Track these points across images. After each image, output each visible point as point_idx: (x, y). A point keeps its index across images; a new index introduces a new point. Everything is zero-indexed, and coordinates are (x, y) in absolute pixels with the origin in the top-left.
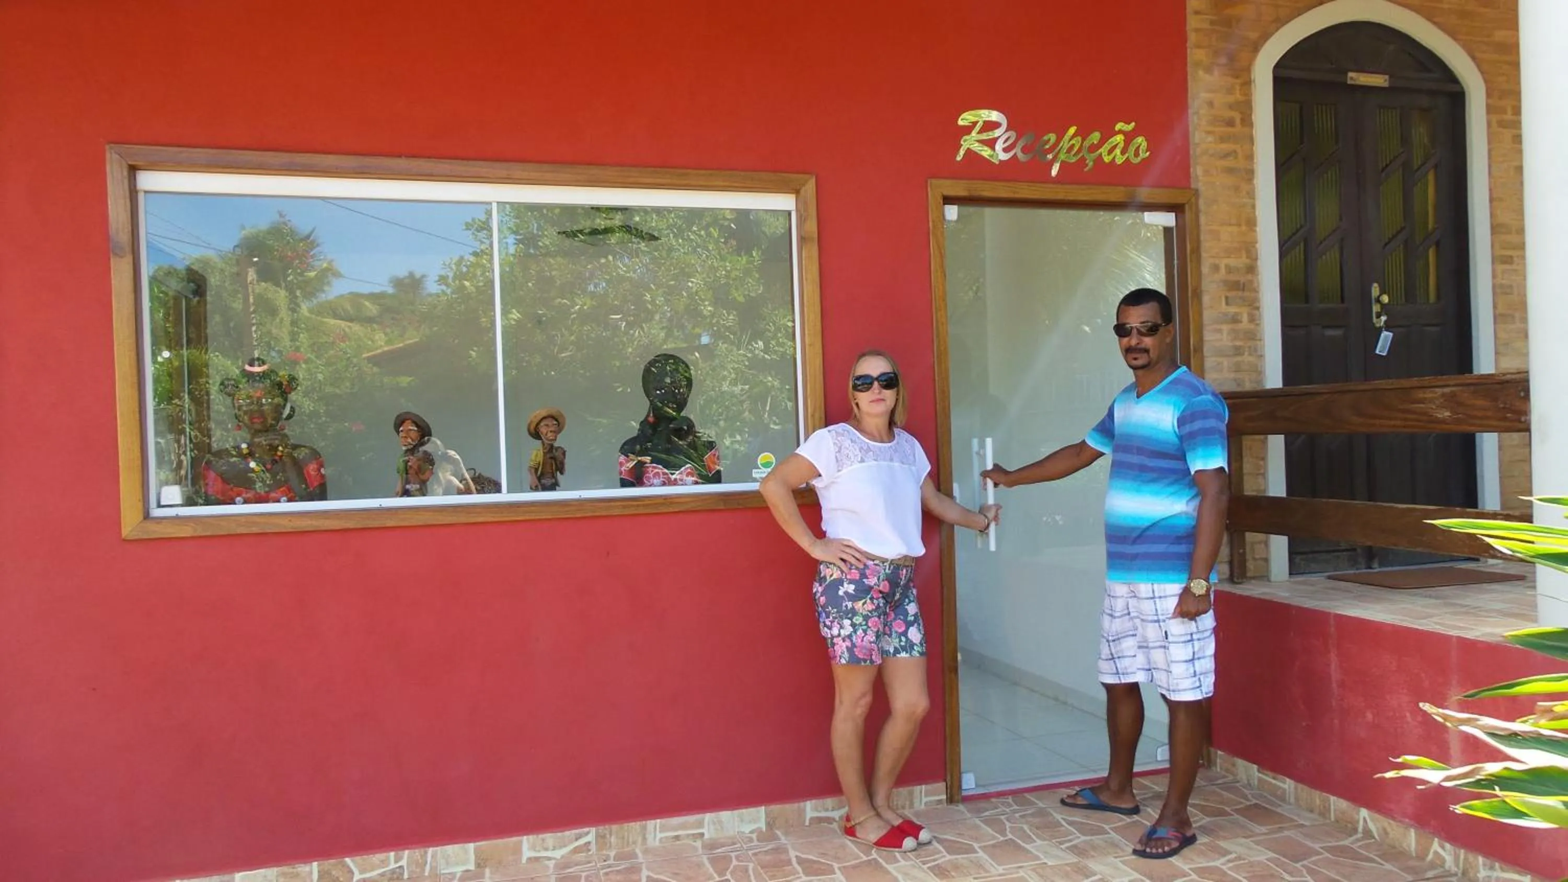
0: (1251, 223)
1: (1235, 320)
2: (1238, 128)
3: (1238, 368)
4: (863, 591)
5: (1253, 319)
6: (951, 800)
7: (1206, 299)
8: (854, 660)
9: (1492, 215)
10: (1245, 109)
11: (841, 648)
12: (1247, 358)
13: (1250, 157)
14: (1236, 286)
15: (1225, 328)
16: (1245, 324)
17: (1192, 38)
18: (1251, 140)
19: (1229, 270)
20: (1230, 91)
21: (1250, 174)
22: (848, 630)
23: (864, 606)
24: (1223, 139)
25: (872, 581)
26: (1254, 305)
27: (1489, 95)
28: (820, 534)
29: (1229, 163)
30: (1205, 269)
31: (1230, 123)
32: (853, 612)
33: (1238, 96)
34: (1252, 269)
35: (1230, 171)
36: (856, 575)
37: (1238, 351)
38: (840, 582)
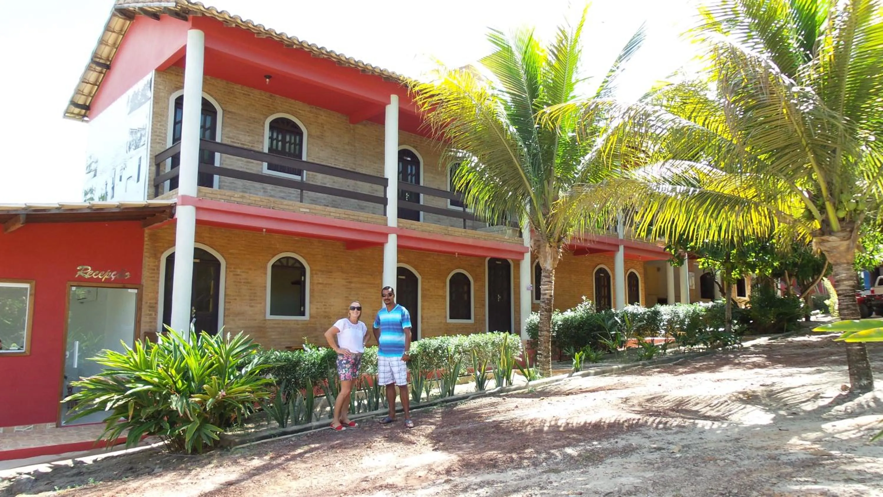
0: (157, 293)
1: (151, 315)
2: (156, 271)
3: (150, 326)
4: (348, 362)
5: (155, 315)
6: (57, 427)
7: (143, 310)
8: (345, 379)
9: (225, 292)
10: (158, 267)
11: (342, 376)
12: (153, 324)
13: (158, 278)
14: (151, 307)
15: (148, 317)
16: (154, 316)
17: (145, 250)
18: (159, 273)
19: (150, 303)
20: (155, 262)
21: (158, 281)
22: (344, 372)
23: (348, 366)
24: (152, 273)
25: (350, 360)
26: (156, 312)
27: (227, 264)
28: (339, 347)
29: (153, 279)
30: (143, 303)
31: (154, 270)
32: (345, 367)
33: (157, 263)
34: (156, 303)
35: (153, 281)
36: (346, 358)
37: (151, 322)
38: (342, 360)
